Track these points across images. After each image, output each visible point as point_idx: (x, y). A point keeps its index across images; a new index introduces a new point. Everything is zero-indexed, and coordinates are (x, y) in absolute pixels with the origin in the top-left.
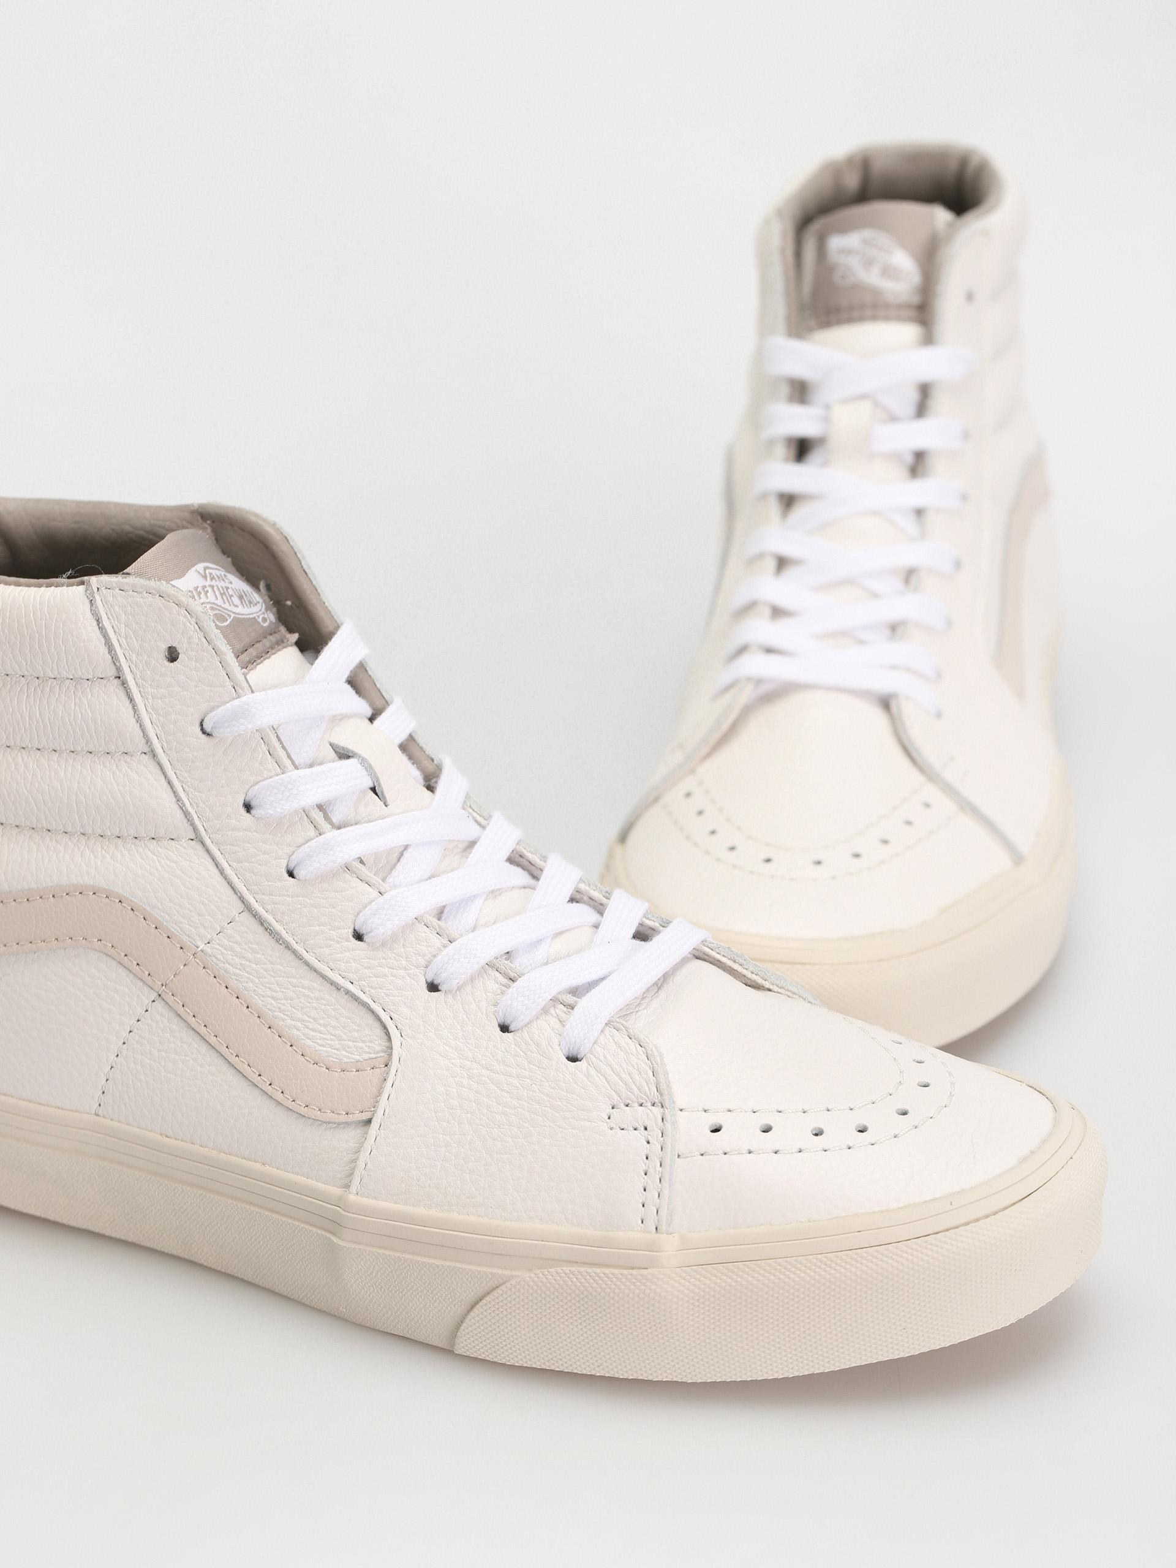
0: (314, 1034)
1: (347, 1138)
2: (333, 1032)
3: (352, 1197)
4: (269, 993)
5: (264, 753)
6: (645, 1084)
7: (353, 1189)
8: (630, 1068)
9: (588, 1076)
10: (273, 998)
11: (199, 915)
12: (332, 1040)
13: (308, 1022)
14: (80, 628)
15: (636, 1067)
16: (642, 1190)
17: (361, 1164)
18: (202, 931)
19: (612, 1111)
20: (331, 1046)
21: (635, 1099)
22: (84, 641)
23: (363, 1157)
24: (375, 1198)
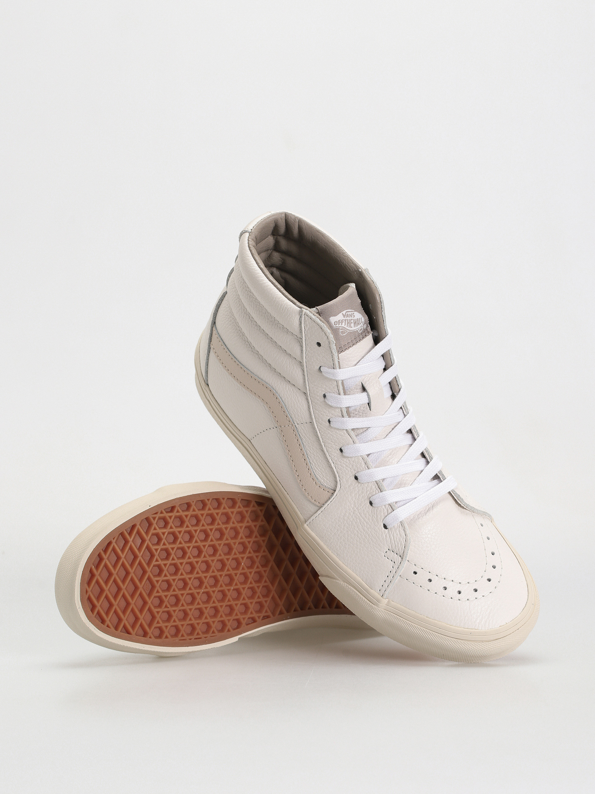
0: (317, 470)
1: (313, 508)
2: (322, 473)
3: (305, 525)
4: (309, 449)
5: (335, 385)
6: (400, 549)
7: (307, 523)
8: (399, 542)
9: (386, 536)
10: (310, 452)
11: (298, 416)
12: (321, 475)
13: (316, 465)
14: (294, 322)
15: (401, 542)
16: (384, 581)
17: (312, 519)
18: (297, 420)
19: (388, 550)
20: (320, 476)
21: (396, 552)
22: (294, 326)
23: (313, 517)
24: (312, 530)
